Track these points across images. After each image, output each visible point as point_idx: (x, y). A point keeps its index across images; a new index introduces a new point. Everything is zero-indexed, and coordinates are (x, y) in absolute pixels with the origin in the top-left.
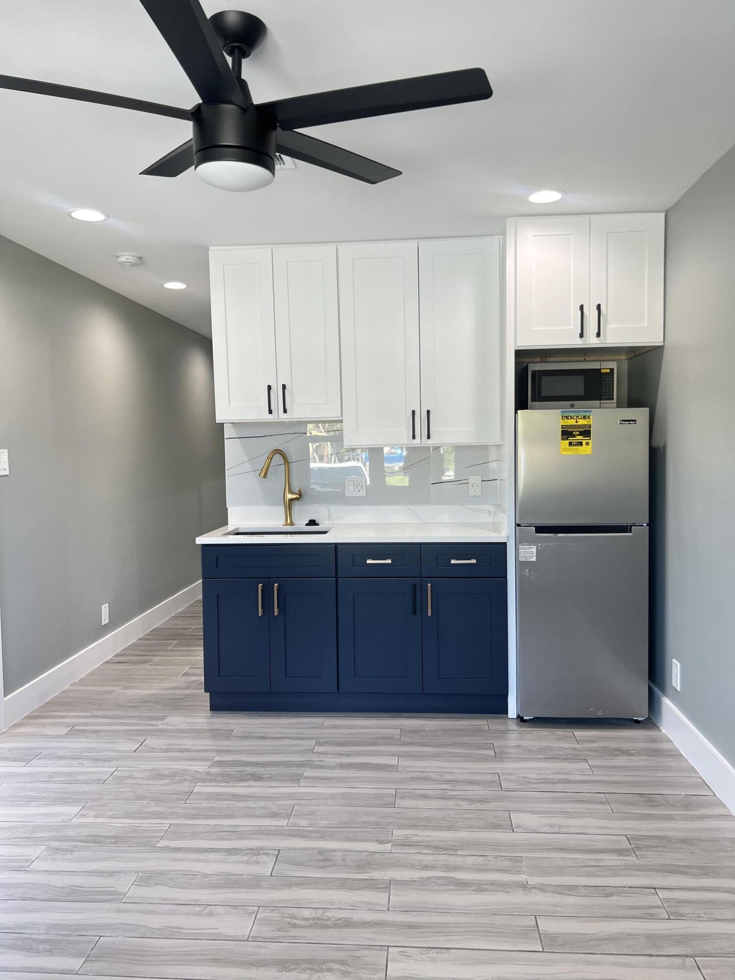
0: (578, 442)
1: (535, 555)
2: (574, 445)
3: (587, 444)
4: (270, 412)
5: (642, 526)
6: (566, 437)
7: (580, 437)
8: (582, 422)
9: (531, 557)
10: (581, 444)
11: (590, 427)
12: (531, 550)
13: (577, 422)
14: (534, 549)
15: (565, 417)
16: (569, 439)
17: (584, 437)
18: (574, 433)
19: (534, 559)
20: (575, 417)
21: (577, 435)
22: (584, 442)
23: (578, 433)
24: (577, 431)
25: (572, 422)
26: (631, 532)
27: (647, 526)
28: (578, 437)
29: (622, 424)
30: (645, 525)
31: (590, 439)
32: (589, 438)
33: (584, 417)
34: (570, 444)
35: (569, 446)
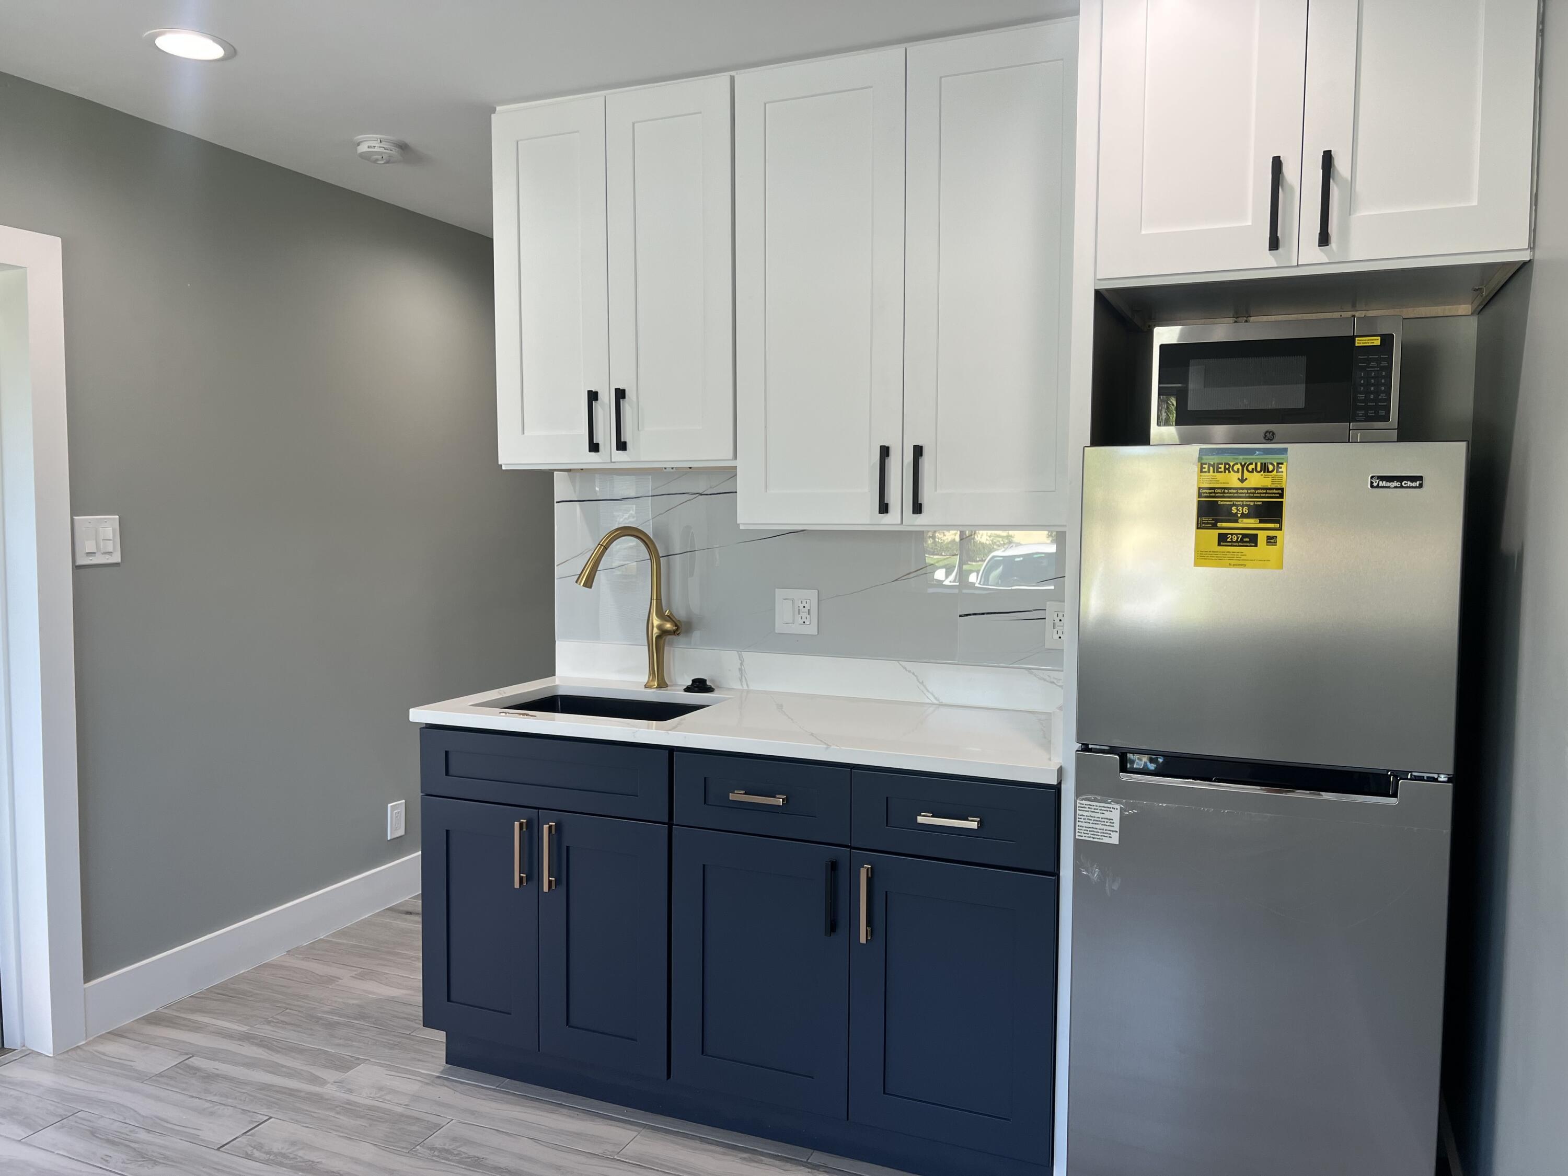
0: (1244, 536)
1: (1117, 828)
2: (1232, 544)
3: (1271, 540)
4: (594, 447)
5: (1435, 780)
6: (1210, 520)
7: (1252, 522)
8: (1256, 480)
9: (1106, 834)
10: (1252, 540)
11: (1281, 496)
12: (1107, 815)
13: (1242, 480)
14: (1114, 813)
15: (1210, 465)
16: (1219, 525)
17: (1261, 522)
18: (1234, 510)
19: (1115, 839)
20: (1239, 466)
21: (1244, 516)
22: (1262, 536)
23: (1246, 510)
24: (1243, 506)
25: (1232, 480)
26: (1395, 795)
27: (1447, 782)
28: (1245, 520)
29: (1378, 486)
30: (1443, 778)
31: (1280, 529)
32: (1277, 526)
33: (1265, 468)
34: (1222, 539)
35: (1219, 545)
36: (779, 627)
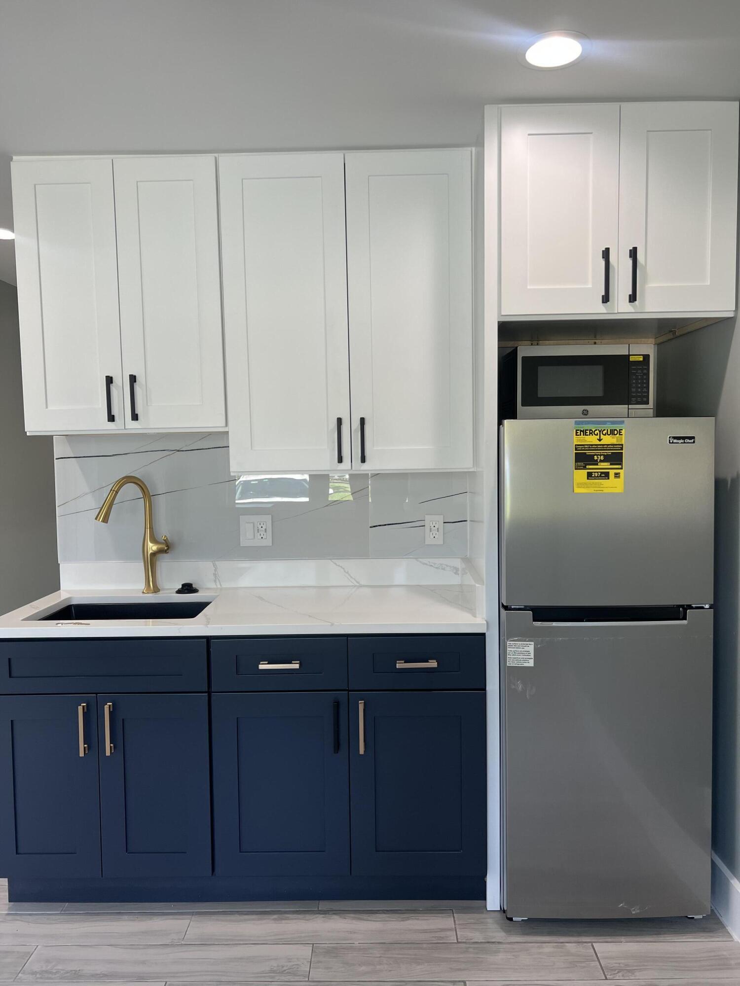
0: (602, 473)
1: (532, 656)
2: (596, 478)
3: (617, 475)
4: (111, 418)
5: (703, 608)
6: (582, 464)
7: (606, 465)
8: (607, 440)
9: (525, 660)
10: (606, 475)
11: (622, 449)
12: (526, 649)
13: (600, 440)
14: (531, 648)
15: (581, 431)
16: (587, 467)
17: (611, 464)
18: (596, 458)
19: (531, 663)
20: (598, 431)
21: (601, 461)
22: (612, 473)
23: (602, 458)
24: (601, 455)
25: (592, 440)
26: (684, 618)
27: (710, 608)
28: (602, 464)
29: (673, 443)
30: (707, 606)
31: (622, 469)
32: (620, 466)
33: (612, 432)
34: (590, 475)
35: (588, 479)
36: (243, 543)
